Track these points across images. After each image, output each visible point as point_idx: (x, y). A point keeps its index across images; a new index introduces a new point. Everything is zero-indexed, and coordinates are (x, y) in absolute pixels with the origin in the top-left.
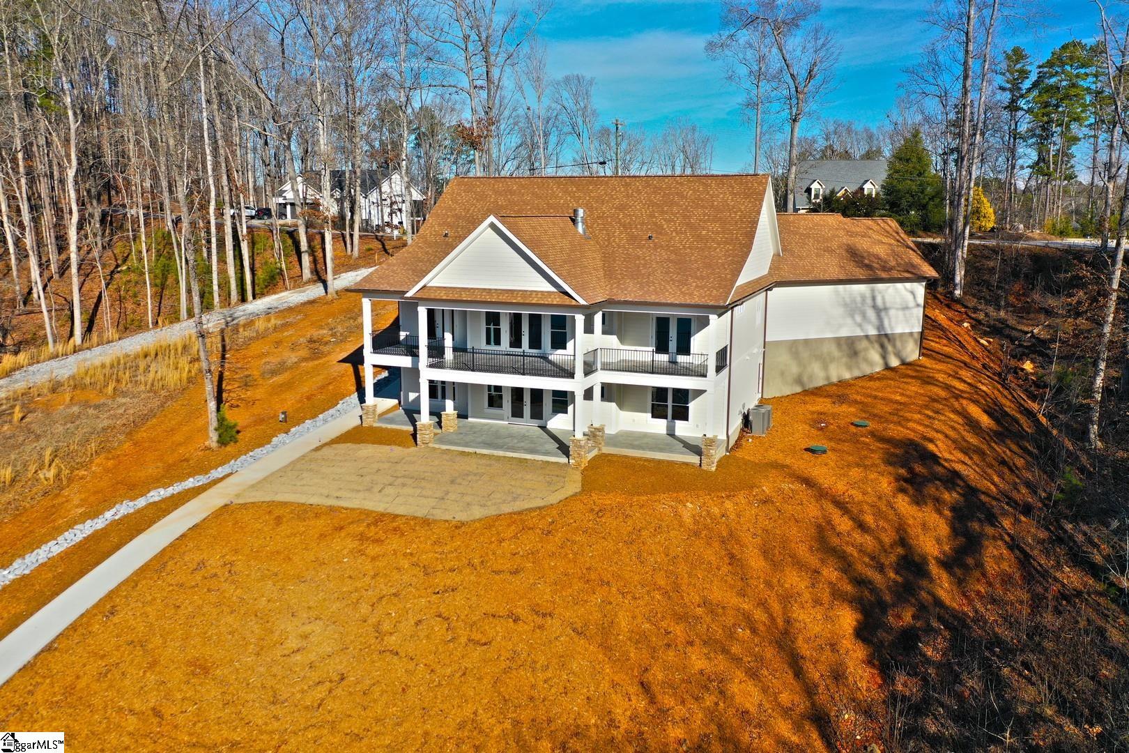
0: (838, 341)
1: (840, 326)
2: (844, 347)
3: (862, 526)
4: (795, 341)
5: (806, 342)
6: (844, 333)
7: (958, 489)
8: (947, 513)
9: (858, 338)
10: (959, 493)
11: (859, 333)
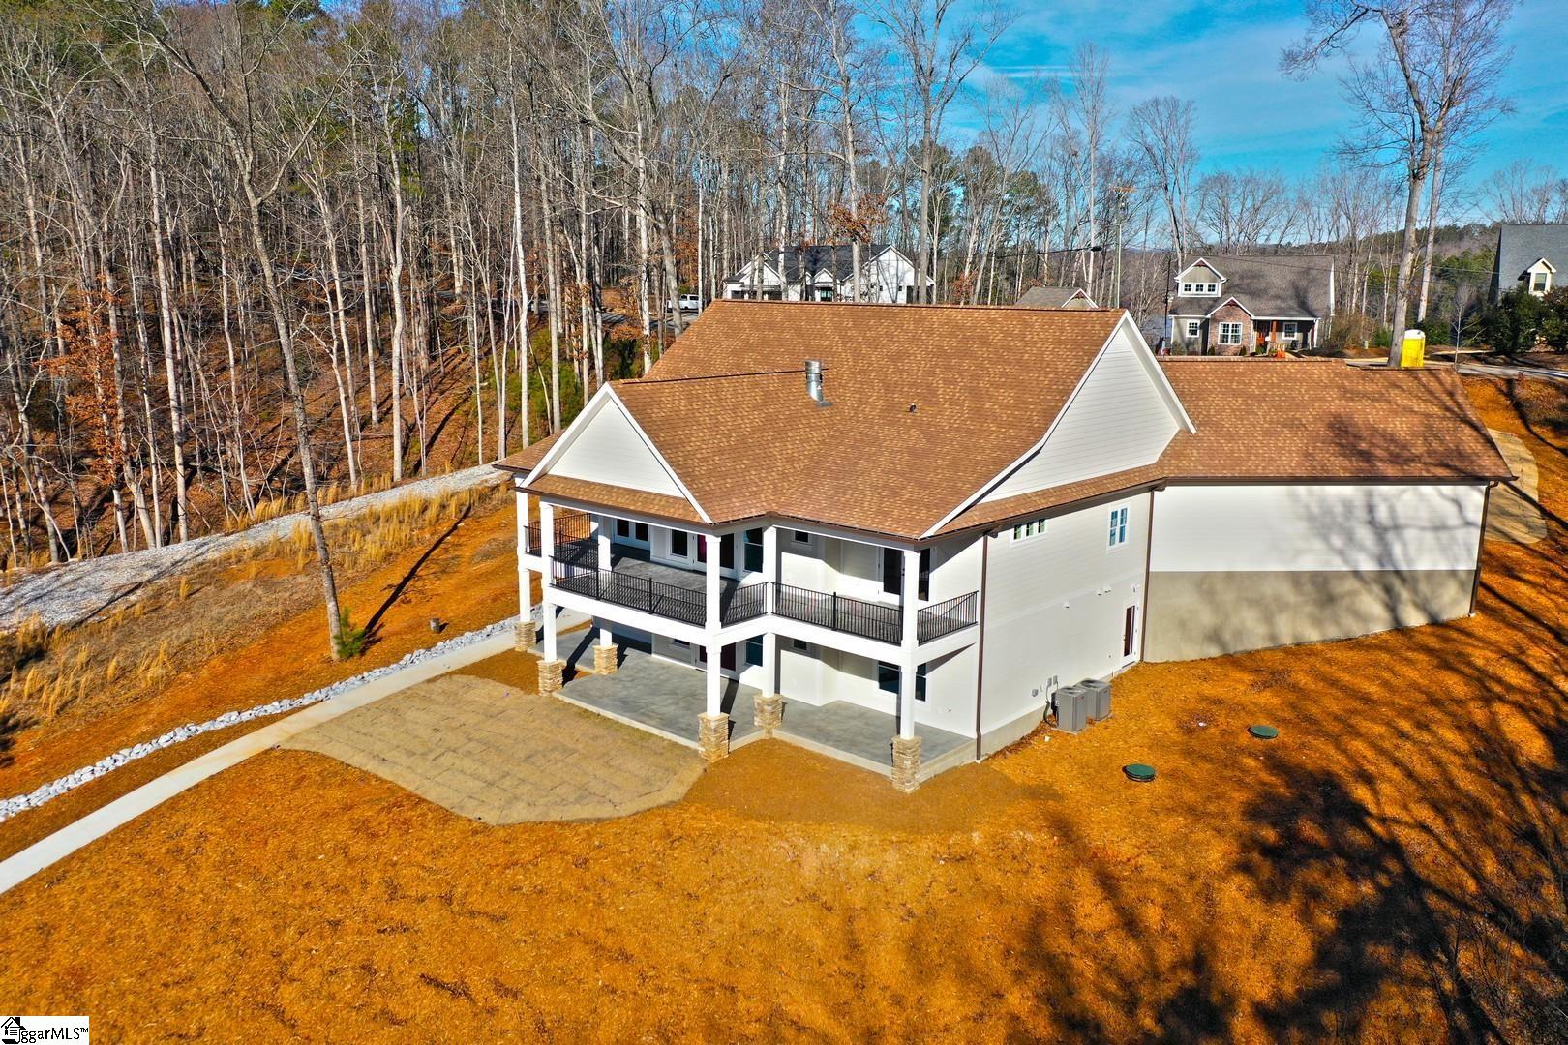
0: (1295, 578)
1: (1299, 553)
2: (1308, 588)
3: (1130, 924)
4: (1207, 575)
5: (1230, 576)
6: (1308, 564)
7: (1383, 880)
8: (1327, 921)
9: (1340, 575)
10: (1379, 888)
11: (1337, 565)
